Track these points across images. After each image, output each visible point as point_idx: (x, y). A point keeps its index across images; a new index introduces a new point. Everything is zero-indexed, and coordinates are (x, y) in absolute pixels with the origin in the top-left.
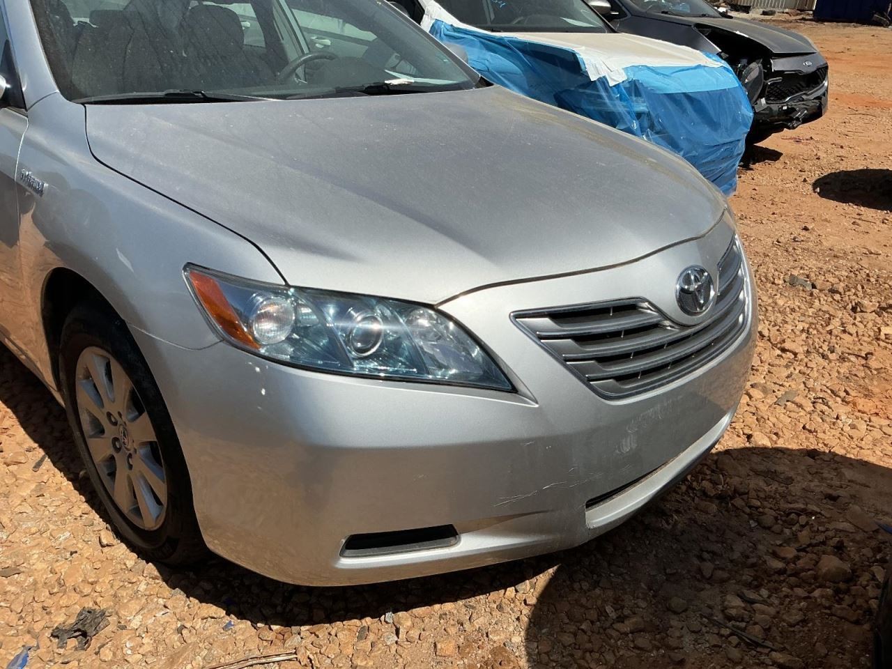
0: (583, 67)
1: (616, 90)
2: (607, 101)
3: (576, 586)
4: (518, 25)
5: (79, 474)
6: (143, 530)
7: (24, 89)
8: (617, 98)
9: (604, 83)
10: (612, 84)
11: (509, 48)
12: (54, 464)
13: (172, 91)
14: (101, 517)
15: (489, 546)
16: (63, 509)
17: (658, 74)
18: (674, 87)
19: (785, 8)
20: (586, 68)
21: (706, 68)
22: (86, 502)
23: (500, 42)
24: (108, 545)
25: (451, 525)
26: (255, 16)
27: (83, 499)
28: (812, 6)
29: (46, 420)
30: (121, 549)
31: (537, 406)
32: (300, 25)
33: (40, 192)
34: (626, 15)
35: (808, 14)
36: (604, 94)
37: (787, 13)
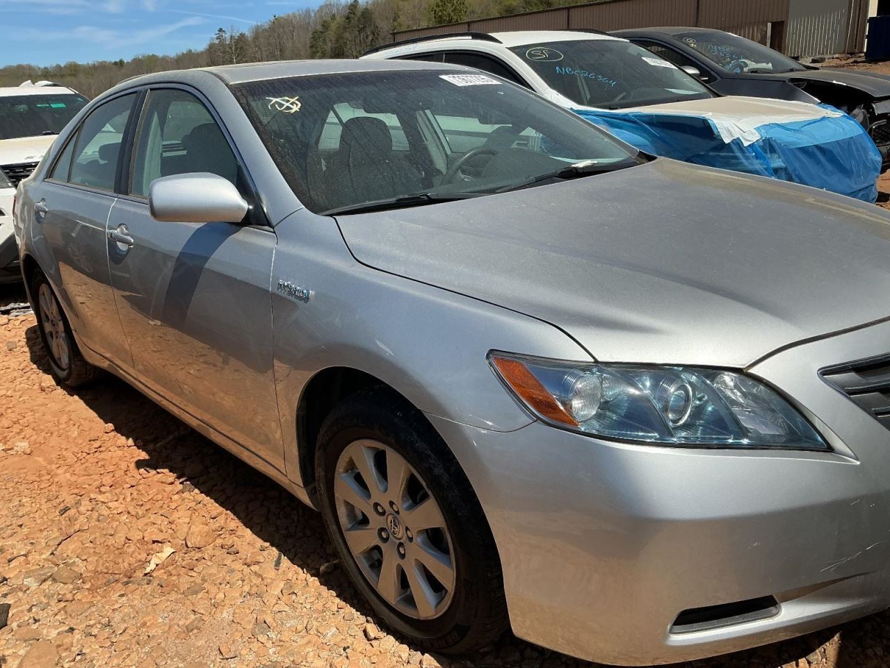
0: (715, 132)
1: (751, 150)
2: (744, 161)
3: (870, 652)
4: (622, 102)
5: (319, 569)
6: (418, 621)
7: (265, 210)
8: (753, 156)
9: (738, 144)
10: (746, 144)
11: (634, 122)
12: (292, 560)
13: (401, 197)
14: (357, 611)
15: (810, 614)
16: (319, 606)
17: (788, 129)
18: (806, 141)
19: (834, 54)
20: (719, 132)
21: (830, 119)
22: (337, 596)
23: (625, 118)
24: (375, 638)
25: (771, 596)
26: (400, 125)
27: (334, 594)
28: (862, 48)
29: (267, 519)
30: (389, 641)
31: (858, 463)
32: (443, 128)
33: (307, 299)
34: (716, 79)
35: (860, 57)
36: (739, 154)
37: (837, 58)
